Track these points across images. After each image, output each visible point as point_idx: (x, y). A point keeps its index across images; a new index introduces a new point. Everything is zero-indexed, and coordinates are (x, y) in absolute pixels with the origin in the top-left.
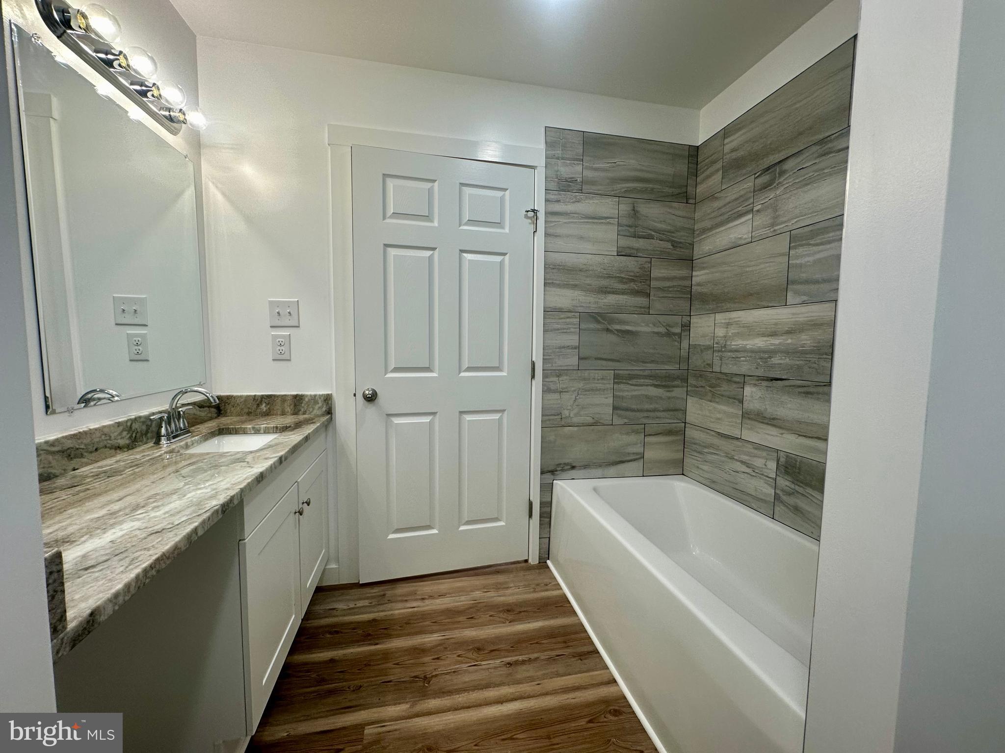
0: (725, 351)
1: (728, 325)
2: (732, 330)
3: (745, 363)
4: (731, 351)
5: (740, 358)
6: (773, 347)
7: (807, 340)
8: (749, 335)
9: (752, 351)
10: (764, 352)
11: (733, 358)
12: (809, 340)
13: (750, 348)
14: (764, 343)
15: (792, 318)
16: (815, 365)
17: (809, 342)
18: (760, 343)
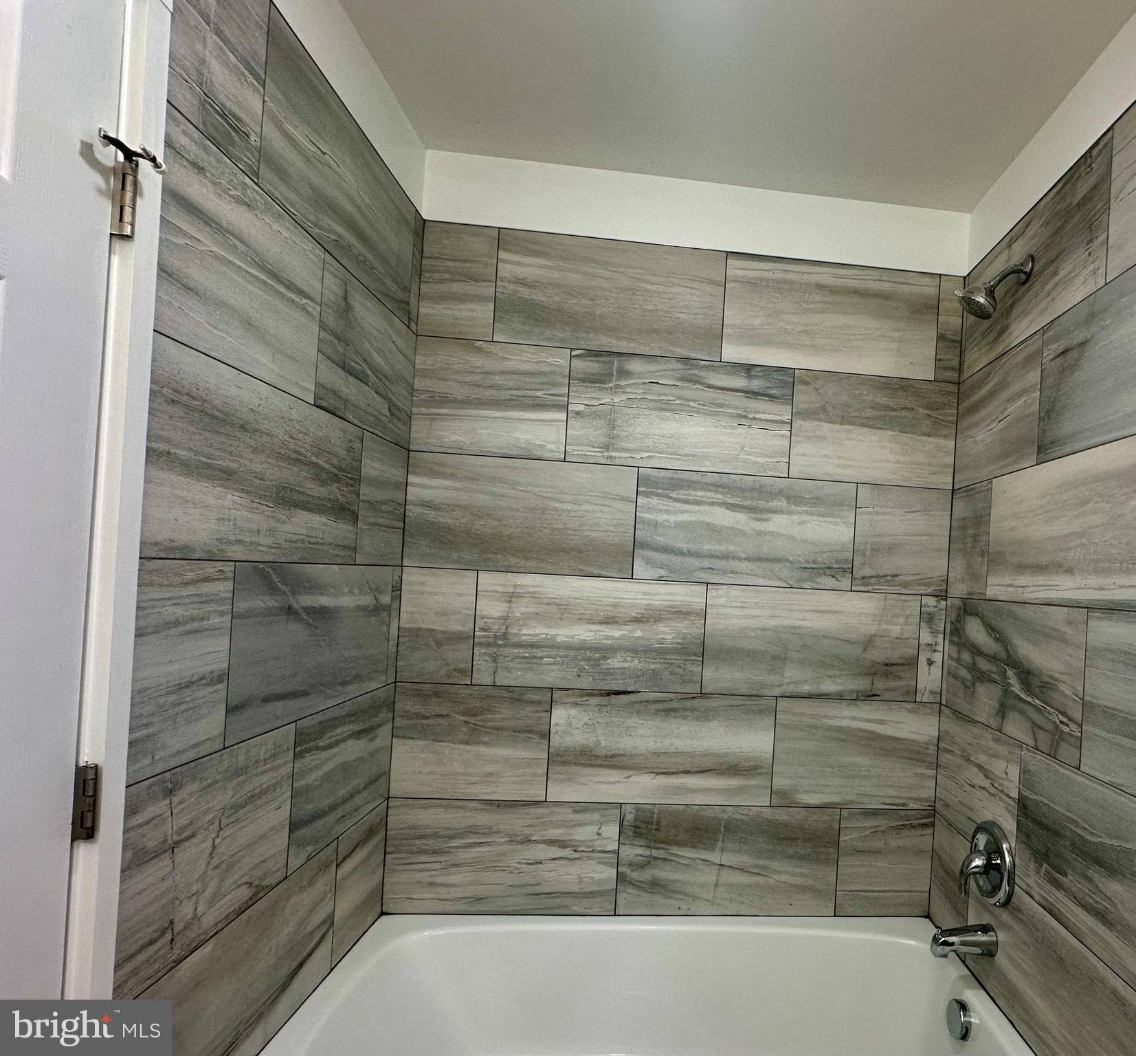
0: (504, 646)
1: (511, 597)
2: (520, 609)
3: (552, 667)
4: (520, 645)
5: (542, 658)
6: (610, 642)
7: (666, 633)
8: (561, 619)
9: (569, 647)
10: (591, 649)
11: (526, 657)
12: (672, 634)
13: (564, 641)
14: (593, 634)
15: (642, 599)
16: (679, 670)
17: (670, 637)
18: (584, 633)
